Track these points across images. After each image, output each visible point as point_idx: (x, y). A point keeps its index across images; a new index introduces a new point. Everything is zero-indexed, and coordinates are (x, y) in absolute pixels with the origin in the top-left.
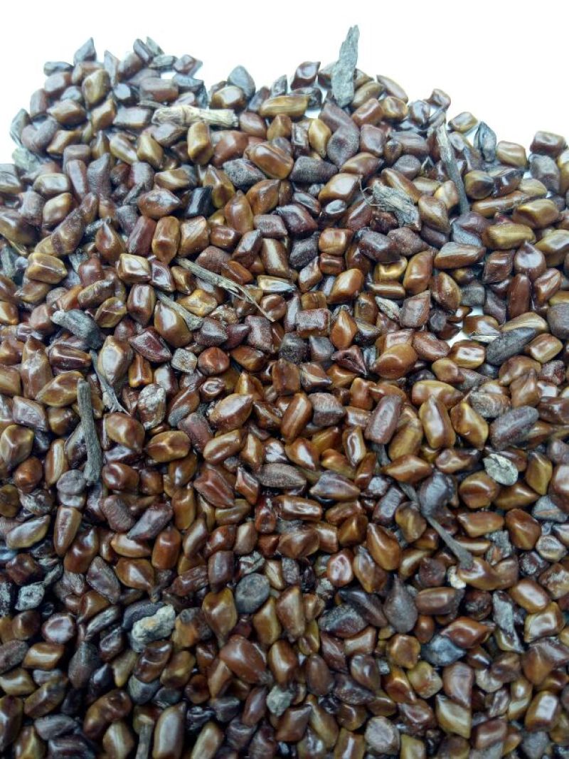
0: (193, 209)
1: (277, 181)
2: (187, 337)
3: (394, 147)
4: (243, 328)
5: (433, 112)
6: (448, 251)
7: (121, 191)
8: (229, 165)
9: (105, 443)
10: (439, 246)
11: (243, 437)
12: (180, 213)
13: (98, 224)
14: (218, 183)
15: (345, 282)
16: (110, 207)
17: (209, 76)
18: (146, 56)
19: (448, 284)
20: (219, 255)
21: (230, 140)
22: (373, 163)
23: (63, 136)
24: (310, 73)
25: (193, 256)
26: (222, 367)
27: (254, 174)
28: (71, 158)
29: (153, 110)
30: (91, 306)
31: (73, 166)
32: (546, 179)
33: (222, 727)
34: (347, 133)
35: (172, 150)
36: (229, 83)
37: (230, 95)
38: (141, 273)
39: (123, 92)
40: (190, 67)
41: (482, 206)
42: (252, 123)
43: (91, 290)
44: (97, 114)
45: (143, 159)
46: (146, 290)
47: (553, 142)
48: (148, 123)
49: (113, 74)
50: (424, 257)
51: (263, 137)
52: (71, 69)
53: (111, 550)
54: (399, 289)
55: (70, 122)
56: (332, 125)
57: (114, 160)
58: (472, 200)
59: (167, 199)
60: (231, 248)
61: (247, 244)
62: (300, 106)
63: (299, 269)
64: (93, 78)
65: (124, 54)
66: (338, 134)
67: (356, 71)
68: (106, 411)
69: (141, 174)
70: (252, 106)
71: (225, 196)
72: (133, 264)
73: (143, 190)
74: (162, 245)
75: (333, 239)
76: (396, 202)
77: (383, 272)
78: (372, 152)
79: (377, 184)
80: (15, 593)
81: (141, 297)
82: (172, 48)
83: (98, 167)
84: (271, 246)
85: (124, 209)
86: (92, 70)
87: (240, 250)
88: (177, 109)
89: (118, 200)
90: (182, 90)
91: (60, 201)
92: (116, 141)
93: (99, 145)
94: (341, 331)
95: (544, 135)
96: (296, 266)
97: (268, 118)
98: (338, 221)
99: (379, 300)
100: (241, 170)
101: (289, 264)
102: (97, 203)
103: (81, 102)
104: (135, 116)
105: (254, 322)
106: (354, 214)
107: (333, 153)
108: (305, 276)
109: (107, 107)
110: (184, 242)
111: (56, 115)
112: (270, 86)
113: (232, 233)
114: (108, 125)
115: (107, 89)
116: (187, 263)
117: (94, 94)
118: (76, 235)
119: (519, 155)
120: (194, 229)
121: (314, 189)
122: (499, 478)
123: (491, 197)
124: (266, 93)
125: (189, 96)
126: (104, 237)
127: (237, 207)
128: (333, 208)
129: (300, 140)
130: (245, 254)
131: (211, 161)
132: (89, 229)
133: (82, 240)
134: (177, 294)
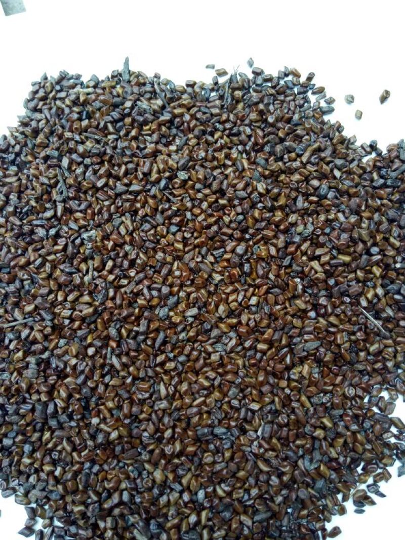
0: (84, 117)
1: (108, 106)
2: (87, 154)
3: (142, 91)
4: (104, 149)
5: (155, 79)
6: (162, 118)
7: (62, 116)
8: (94, 104)
9: (68, 186)
10: (158, 118)
11: (108, 179)
12: (80, 119)
13: (56, 127)
14: (91, 109)
15: (133, 133)
16: (59, 121)
17: (85, 79)
18: (64, 76)
19: (164, 129)
20: (94, 130)
21: (93, 97)
22: (137, 97)
23: (41, 103)
24: (116, 74)
25: (86, 131)
26: (99, 161)
27: (101, 105)
28: (45, 109)
29: (68, 91)
30: (57, 149)
31: (46, 112)
32: (189, 94)
33: (114, 260)
34: (128, 89)
35: (75, 102)
36: (91, 80)
37: (92, 84)
38: (70, 137)
39: (58, 88)
40: (78, 77)
41: (172, 105)
42: (99, 91)
43: (57, 145)
44: (51, 96)
45: (67, 106)
46: (73, 142)
47: (192, 83)
48: (67, 96)
49: (54, 83)
50: (156, 122)
51: (104, 94)
52: (40, 83)
53: (74, 218)
54: (150, 132)
55: (44, 99)
56: (123, 87)
57: (59, 108)
58: (169, 104)
59: (76, 116)
60: (97, 127)
61: (102, 125)
62: (114, 84)
63: (120, 131)
64: (48, 84)
65: (56, 76)
66: (126, 90)
67: (129, 71)
68: (66, 178)
69: (67, 111)
70: (99, 86)
71: (94, 113)
72: (68, 135)
73: (68, 115)
74: (76, 129)
75: (128, 120)
76: (144, 106)
77: (144, 128)
78: (136, 94)
79: (139, 103)
80: (48, 231)
81: (72, 144)
82: (72, 72)
83: (54, 110)
84: (109, 125)
85: (63, 121)
86: (47, 83)
87: (100, 127)
88: (75, 90)
89: (61, 119)
90: (76, 85)
91: (43, 122)
92: (58, 103)
93: (53, 104)
94: (133, 146)
95: (188, 81)
96: (118, 131)
97: (104, 89)
98: (129, 115)
99: (145, 137)
100: (97, 104)
101: (116, 130)
102: (55, 121)
103: (45, 92)
104: (63, 94)
105: (107, 148)
106: (133, 112)
107: (125, 95)
108: (122, 133)
109: (53, 93)
110: (83, 127)
111: (38, 98)
112: (104, 79)
113: (97, 123)
114: (55, 99)
115: (53, 88)
116: (85, 134)
117: (49, 89)
118: (50, 130)
119: (182, 88)
120: (85, 123)
121: (121, 107)
122: (182, 178)
123: (173, 102)
124: (103, 81)
125: (79, 86)
126: (58, 129)
127: (97, 115)
128: (127, 111)
129: (115, 93)
130: (102, 128)
131: (88, 103)
132: (53, 129)
133: (52, 133)
134: (83, 143)
